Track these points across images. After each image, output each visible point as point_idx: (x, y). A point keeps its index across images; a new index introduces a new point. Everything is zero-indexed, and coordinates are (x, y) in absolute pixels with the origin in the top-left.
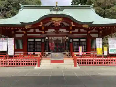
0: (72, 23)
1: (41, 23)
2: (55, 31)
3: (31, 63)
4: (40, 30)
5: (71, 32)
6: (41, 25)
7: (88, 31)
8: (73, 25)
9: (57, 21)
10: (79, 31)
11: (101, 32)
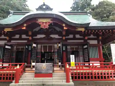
0: (64, 25)
1: (25, 25)
2: (45, 37)
4: (27, 36)
5: (64, 38)
7: (84, 37)
9: (44, 23)
10: (74, 37)
11: (100, 38)
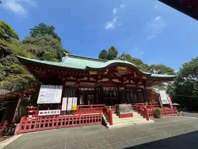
1: (108, 70)
3: (94, 120)
6: (106, 73)
8: (135, 76)
9: (122, 70)
10: (130, 82)
